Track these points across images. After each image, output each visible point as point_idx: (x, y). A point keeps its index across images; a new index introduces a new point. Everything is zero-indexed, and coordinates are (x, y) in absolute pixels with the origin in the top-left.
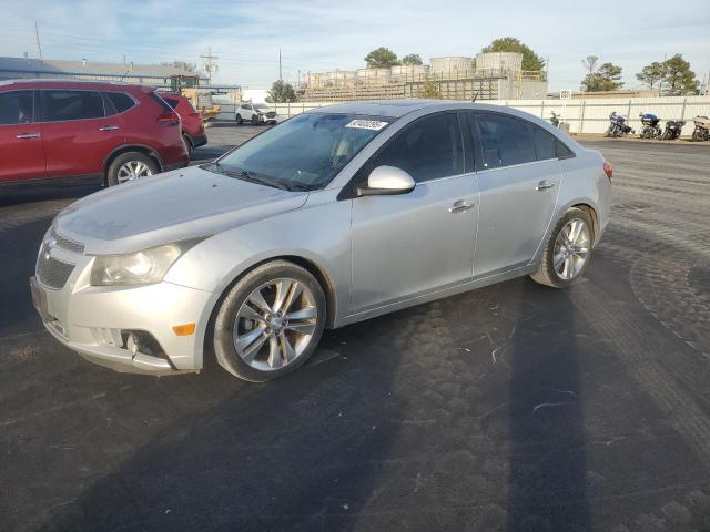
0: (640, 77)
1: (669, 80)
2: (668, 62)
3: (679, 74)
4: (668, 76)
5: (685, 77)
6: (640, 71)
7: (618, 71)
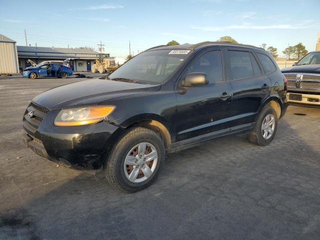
0: (284, 53)
1: (296, 54)
2: (296, 46)
3: (301, 51)
4: (296, 52)
5: (303, 52)
6: (284, 50)
7: (275, 50)
